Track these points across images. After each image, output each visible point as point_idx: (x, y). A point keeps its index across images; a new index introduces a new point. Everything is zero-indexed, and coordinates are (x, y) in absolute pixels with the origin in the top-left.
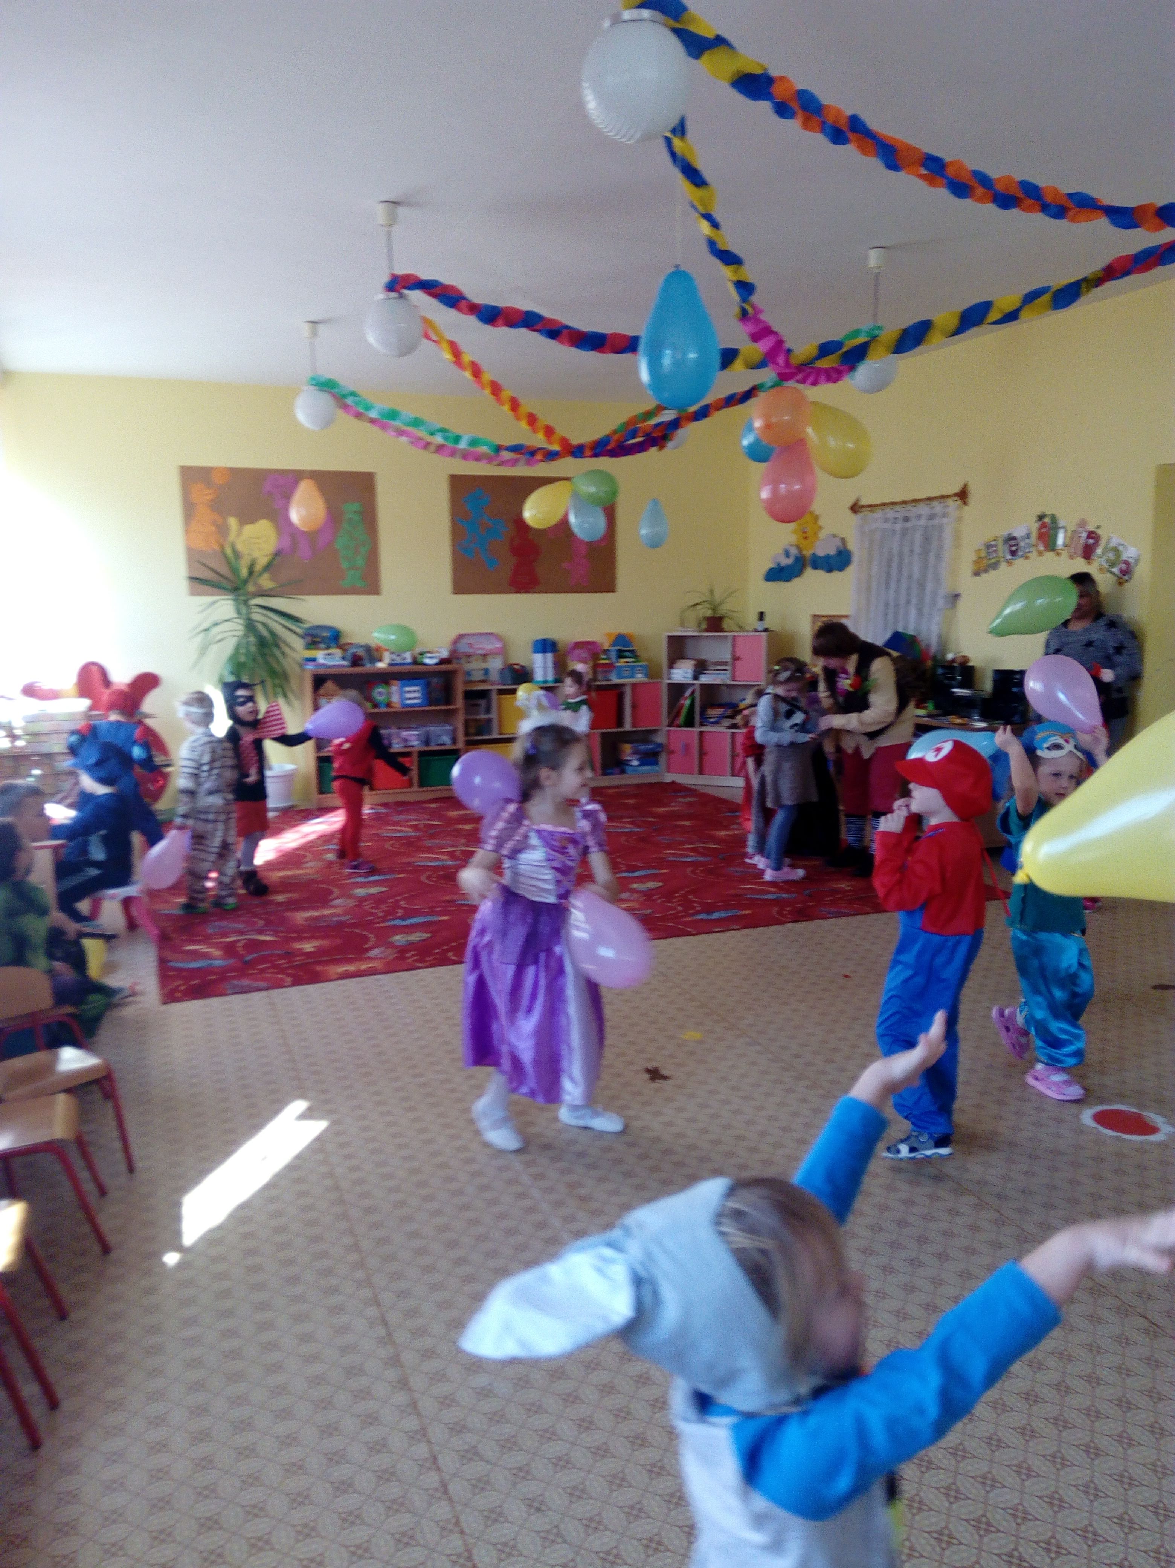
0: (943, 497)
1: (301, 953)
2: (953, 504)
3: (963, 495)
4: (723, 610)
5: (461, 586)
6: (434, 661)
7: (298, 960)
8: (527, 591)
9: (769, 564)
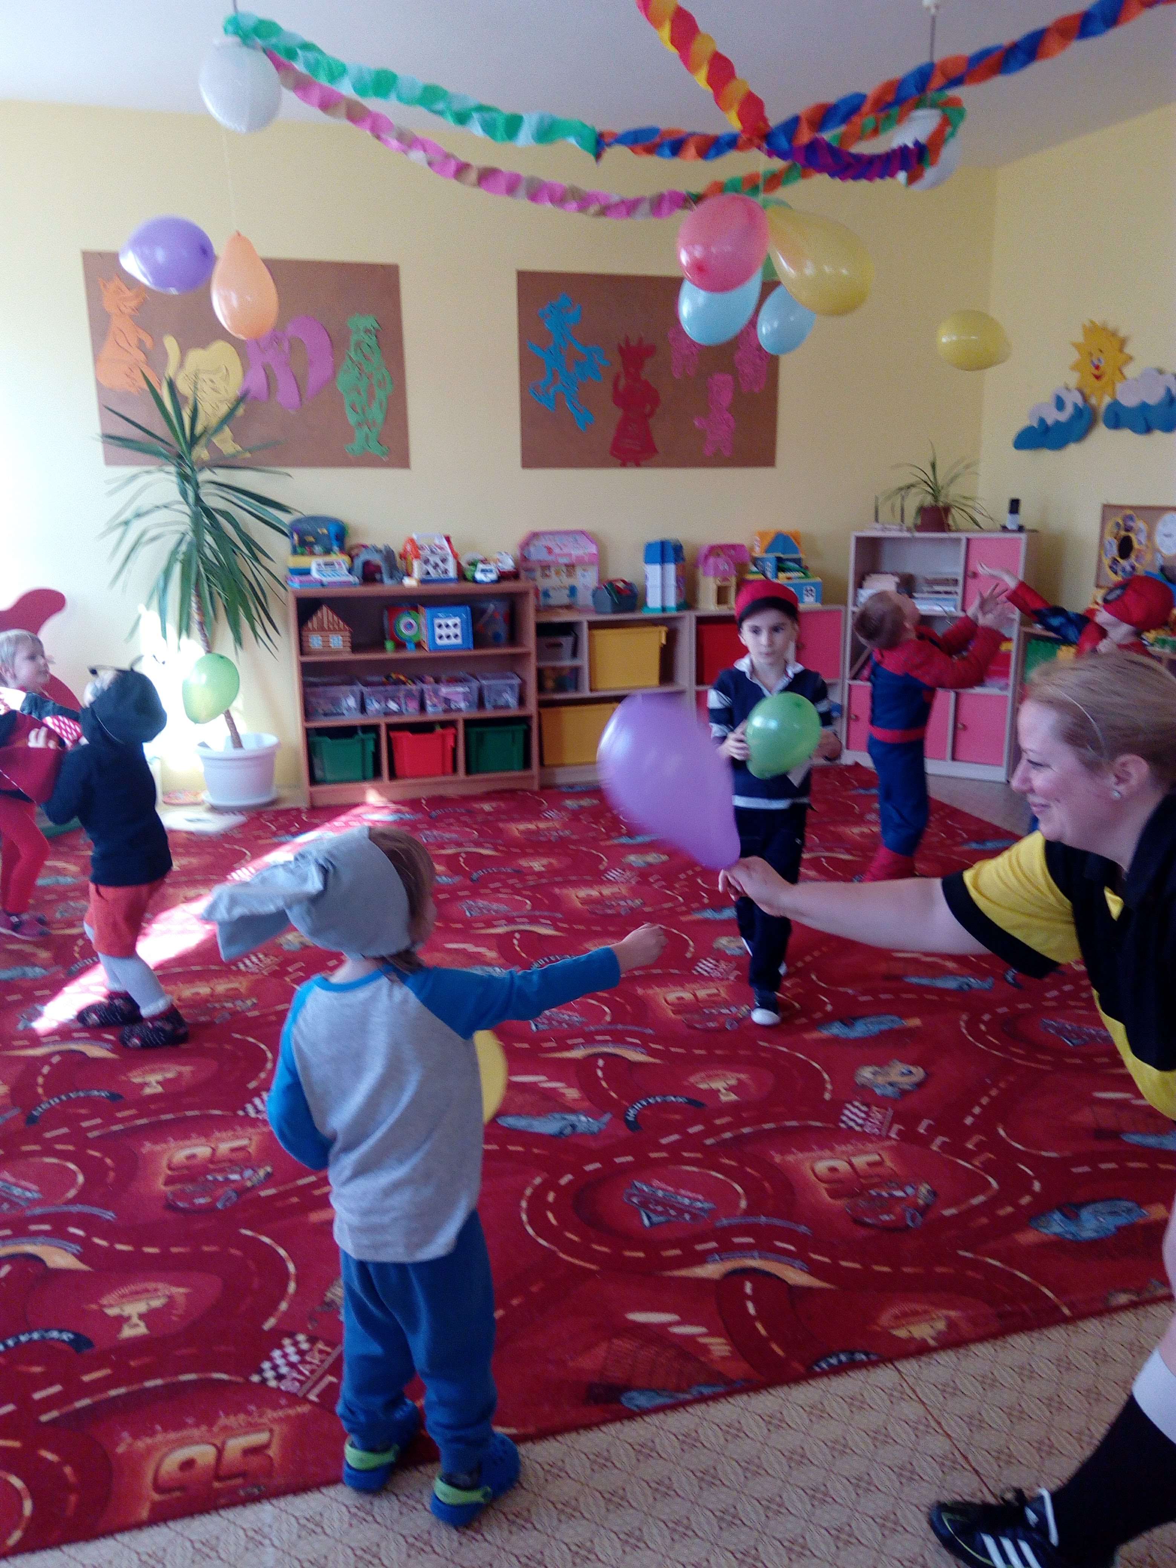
5: (535, 455)
6: (493, 576)
8: (638, 463)
9: (1023, 421)
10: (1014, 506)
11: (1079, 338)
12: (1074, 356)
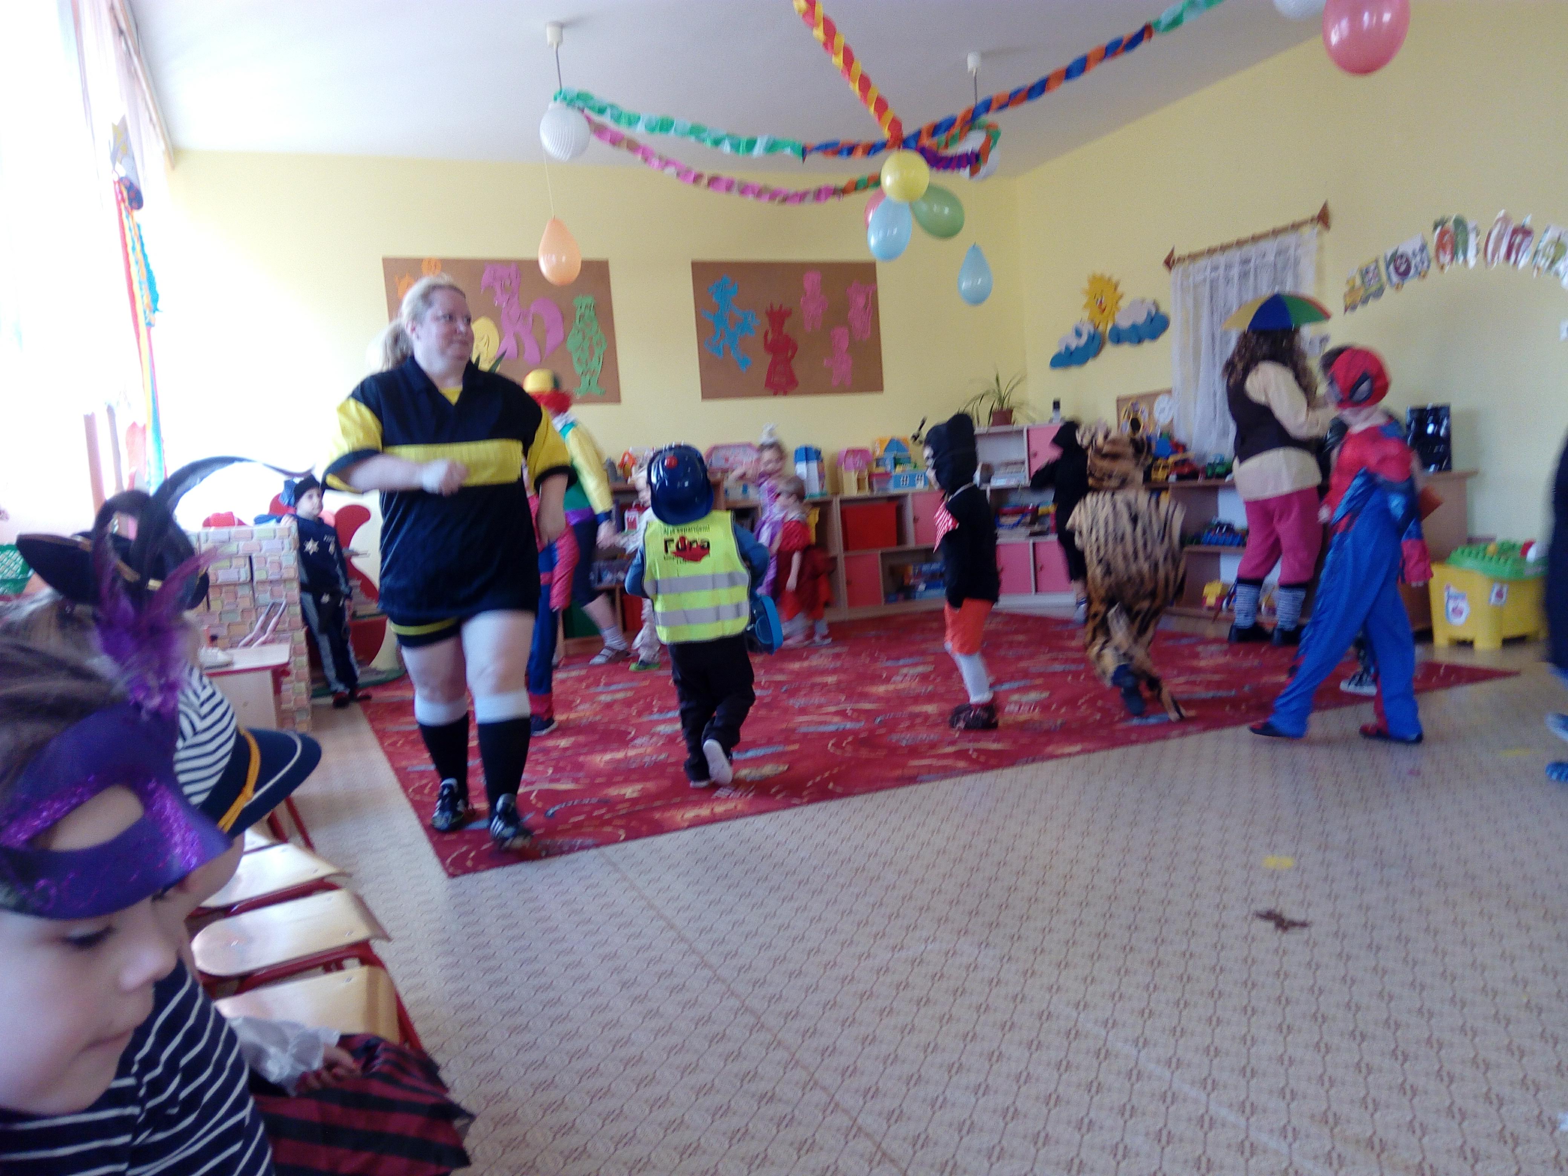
0: (1295, 227)
1: (622, 800)
2: (1308, 232)
3: (1323, 218)
4: (1013, 400)
5: (710, 391)
7: (623, 809)
8: (785, 393)
9: (1054, 349)
10: (1056, 405)
11: (1086, 285)
12: (1084, 300)
